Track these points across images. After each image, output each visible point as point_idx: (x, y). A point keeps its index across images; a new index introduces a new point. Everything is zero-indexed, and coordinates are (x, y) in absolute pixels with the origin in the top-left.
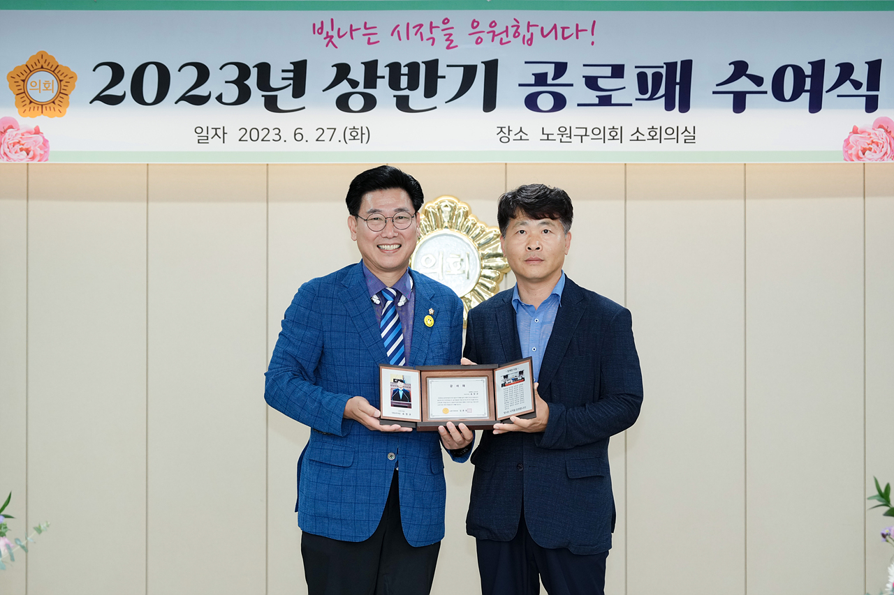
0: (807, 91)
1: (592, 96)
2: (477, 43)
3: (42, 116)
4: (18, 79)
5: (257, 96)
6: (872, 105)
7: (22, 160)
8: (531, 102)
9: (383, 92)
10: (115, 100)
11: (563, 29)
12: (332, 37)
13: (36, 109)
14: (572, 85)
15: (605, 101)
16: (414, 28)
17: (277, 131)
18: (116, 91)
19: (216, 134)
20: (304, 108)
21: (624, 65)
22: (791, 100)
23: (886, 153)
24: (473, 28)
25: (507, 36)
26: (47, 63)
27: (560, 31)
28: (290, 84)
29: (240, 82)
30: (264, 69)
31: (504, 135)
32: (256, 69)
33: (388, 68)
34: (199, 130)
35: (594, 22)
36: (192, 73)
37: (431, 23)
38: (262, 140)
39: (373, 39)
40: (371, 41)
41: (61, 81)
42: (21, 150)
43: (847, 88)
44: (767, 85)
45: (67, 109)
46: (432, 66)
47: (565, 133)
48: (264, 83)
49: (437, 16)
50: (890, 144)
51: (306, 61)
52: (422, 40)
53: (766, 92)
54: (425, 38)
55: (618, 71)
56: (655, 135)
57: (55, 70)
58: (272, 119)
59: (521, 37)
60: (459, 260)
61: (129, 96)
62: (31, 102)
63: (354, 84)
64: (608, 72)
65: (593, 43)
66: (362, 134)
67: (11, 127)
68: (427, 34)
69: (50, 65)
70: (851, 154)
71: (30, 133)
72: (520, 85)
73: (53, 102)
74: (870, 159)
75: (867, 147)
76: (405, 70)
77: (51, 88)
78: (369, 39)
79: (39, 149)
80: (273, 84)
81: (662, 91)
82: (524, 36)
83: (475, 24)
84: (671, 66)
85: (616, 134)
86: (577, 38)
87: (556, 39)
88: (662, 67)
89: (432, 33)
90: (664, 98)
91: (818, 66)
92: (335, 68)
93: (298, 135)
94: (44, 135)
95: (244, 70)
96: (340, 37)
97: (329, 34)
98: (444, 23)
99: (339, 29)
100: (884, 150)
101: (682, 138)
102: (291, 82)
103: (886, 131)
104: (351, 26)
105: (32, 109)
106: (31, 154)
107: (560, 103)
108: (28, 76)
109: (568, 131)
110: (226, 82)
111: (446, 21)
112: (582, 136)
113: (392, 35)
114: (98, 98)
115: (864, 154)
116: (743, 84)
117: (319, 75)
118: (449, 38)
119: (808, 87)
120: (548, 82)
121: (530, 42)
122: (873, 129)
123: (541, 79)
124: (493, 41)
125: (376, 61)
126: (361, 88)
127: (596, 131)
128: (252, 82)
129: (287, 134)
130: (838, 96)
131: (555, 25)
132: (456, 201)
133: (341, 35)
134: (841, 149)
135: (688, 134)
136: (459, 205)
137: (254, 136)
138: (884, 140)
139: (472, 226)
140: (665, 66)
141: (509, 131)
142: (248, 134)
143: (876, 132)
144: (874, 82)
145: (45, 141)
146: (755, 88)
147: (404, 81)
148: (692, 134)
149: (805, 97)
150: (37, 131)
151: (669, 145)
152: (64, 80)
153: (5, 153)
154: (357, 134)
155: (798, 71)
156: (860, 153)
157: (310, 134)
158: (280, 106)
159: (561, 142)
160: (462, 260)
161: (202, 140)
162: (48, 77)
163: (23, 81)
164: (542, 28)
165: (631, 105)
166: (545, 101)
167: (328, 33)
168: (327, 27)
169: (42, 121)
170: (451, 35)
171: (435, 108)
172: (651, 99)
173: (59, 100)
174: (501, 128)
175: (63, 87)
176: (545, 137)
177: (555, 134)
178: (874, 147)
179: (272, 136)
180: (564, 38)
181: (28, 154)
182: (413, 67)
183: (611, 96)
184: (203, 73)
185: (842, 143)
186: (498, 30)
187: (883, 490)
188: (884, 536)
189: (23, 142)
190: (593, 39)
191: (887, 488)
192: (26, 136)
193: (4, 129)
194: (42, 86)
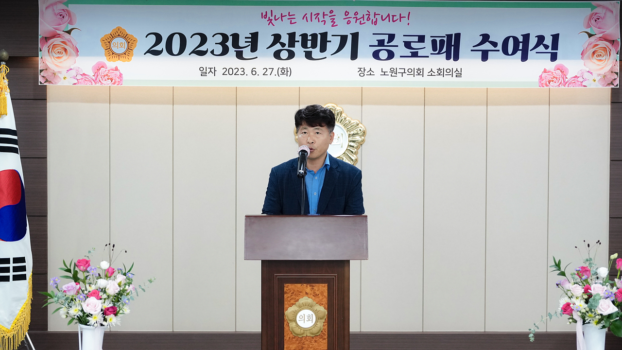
0: (520, 50)
1: (408, 52)
2: (348, 23)
3: (119, 61)
4: (106, 41)
5: (232, 50)
6: (554, 57)
7: (108, 84)
8: (376, 55)
9: (298, 49)
10: (157, 53)
11: (393, 16)
12: (272, 20)
13: (116, 57)
14: (397, 46)
15: (415, 55)
16: (315, 15)
17: (242, 70)
18: (158, 48)
19: (211, 71)
20: (257, 58)
21: (424, 36)
22: (512, 55)
23: (561, 83)
24: (346, 15)
25: (364, 20)
26: (121, 33)
27: (391, 17)
28: (250, 45)
29: (223, 44)
30: (236, 37)
31: (361, 72)
32: (231, 36)
33: (301, 37)
34: (202, 69)
35: (409, 13)
36: (198, 39)
37: (324, 12)
38: (235, 75)
39: (293, 21)
41: (129, 42)
42: (108, 79)
43: (541, 48)
44: (500, 47)
45: (132, 58)
46: (324, 35)
47: (393, 71)
48: (236, 44)
49: (327, 9)
50: (563, 78)
51: (258, 32)
53: (499, 51)
54: (320, 21)
55: (421, 39)
56: (440, 72)
57: (126, 37)
58: (240, 63)
59: (371, 20)
61: (165, 51)
62: (113, 54)
63: (283, 45)
64: (416, 39)
65: (408, 24)
66: (287, 71)
67: (103, 67)
68: (321, 19)
69: (123, 34)
70: (543, 84)
71: (112, 70)
72: (370, 46)
73: (125, 54)
74: (552, 86)
75: (551, 79)
76: (309, 38)
77: (123, 46)
78: (291, 21)
79: (117, 79)
80: (241, 45)
81: (444, 50)
82: (373, 20)
83: (347, 13)
84: (449, 37)
85: (420, 72)
86: (400, 21)
87: (389, 21)
88: (445, 37)
89: (324, 18)
90: (445, 53)
91: (526, 37)
92: (273, 36)
93: (253, 72)
94: (120, 71)
95: (225, 37)
96: (276, 20)
98: (330, 13)
99: (275, 16)
100: (560, 81)
101: (454, 74)
103: (561, 71)
104: (282, 14)
105: (114, 57)
106: (113, 81)
107: (391, 55)
108: (112, 40)
109: (395, 71)
110: (216, 44)
111: (331, 12)
112: (402, 73)
113: (303, 19)
114: (148, 52)
116: (487, 46)
117: (265, 40)
118: (333, 21)
119: (521, 48)
120: (385, 45)
121: (376, 23)
122: (555, 70)
123: (381, 43)
124: (356, 22)
125: (295, 33)
126: (286, 47)
127: (410, 71)
128: (229, 43)
129: (248, 71)
130: (537, 53)
131: (389, 14)
132: (335, 106)
134: (538, 81)
135: (458, 73)
136: (337, 108)
137: (231, 73)
138: (560, 76)
139: (344, 119)
141: (364, 70)
142: (227, 71)
143: (556, 72)
144: (555, 45)
145: (121, 75)
146: (493, 48)
147: (309, 44)
148: (460, 72)
149: (519, 53)
150: (116, 69)
151: (448, 78)
152: (131, 43)
153: (99, 81)
154: (284, 71)
155: (515, 39)
156: (548, 83)
157: (260, 71)
158: (244, 56)
159: (391, 76)
160: (339, 137)
161: (204, 74)
162: (123, 41)
163: (109, 42)
164: (382, 16)
166: (383, 55)
167: (269, 18)
168: (269, 15)
169: (120, 64)
170: (334, 19)
171: (326, 58)
172: (438, 53)
173: (128, 53)
174: (360, 68)
175: (130, 46)
176: (383, 73)
177: (389, 72)
178: (554, 79)
179: (240, 72)
180: (393, 21)
182: (314, 36)
183: (418, 52)
184: (204, 39)
185: (538, 77)
186: (358, 17)
187: (557, 263)
188: (557, 285)
189: (109, 75)
190: (408, 22)
191: (559, 261)
192: (111, 71)
193: (99, 68)
194: (119, 45)
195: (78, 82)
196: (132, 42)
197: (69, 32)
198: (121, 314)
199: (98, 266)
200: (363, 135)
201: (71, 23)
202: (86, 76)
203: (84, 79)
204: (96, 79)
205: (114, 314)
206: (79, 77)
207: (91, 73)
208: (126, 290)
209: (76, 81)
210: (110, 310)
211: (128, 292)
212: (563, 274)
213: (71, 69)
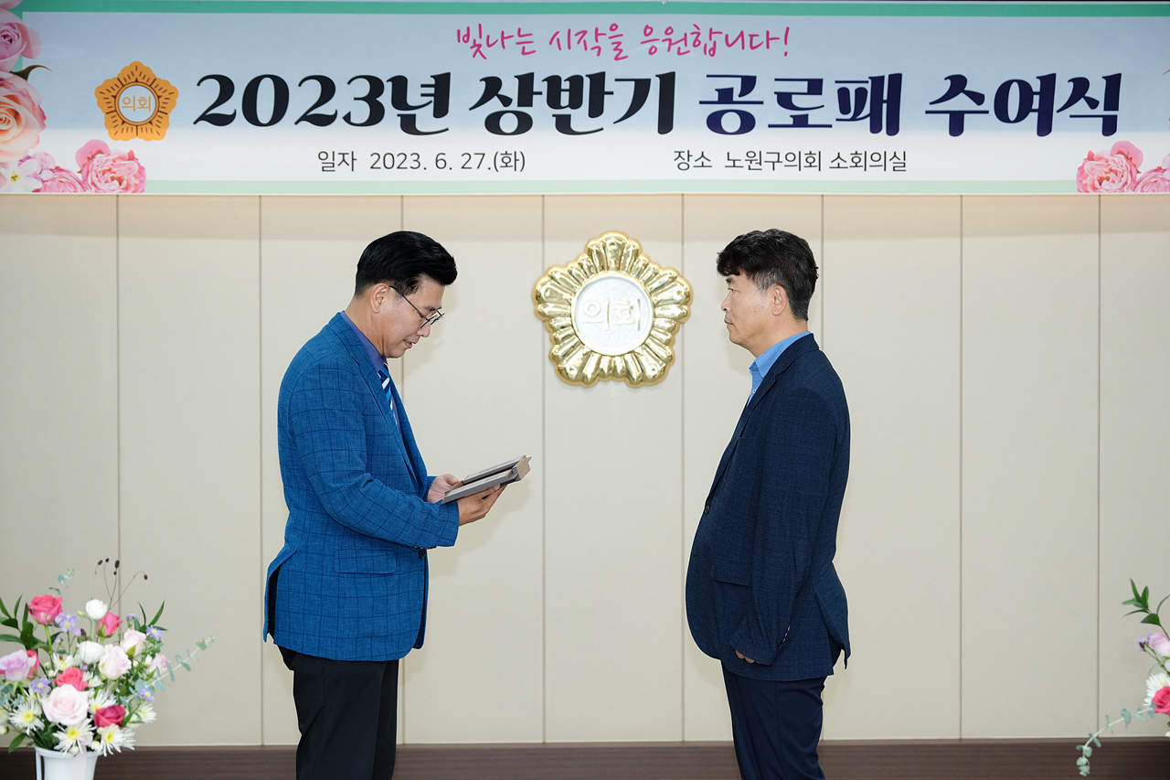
0: (1035, 110)
1: (786, 116)
2: (650, 53)
3: (137, 138)
4: (108, 95)
5: (392, 115)
6: (1110, 127)
7: (113, 191)
8: (714, 123)
9: (540, 109)
10: (223, 120)
11: (752, 36)
12: (480, 46)
13: (130, 130)
14: (762, 103)
15: (801, 122)
16: (576, 35)
17: (415, 157)
18: (224, 109)
19: (344, 160)
20: (447, 129)
21: (822, 80)
22: (1016, 121)
23: (1126, 183)
24: (646, 35)
25: (686, 45)
26: (142, 76)
27: (747, 39)
28: (431, 102)
29: (372, 99)
30: (400, 84)
31: (682, 161)
32: (390, 83)
33: (546, 83)
34: (323, 156)
35: (788, 29)
36: (315, 89)
37: (597, 29)
38: (398, 168)
39: (528, 48)
40: (526, 51)
41: (159, 97)
42: (113, 179)
43: (1081, 106)
44: (989, 104)
45: (167, 131)
46: (598, 80)
47: (754, 158)
48: (400, 100)
49: (603, 22)
50: (1131, 172)
51: (449, 74)
52: (586, 49)
53: (987, 112)
54: (589, 47)
55: (815, 87)
56: (858, 160)
57: (152, 84)
58: (409, 143)
59: (702, 46)
60: (629, 307)
61: (240, 116)
62: (124, 122)
63: (506, 101)
64: (804, 87)
65: (786, 54)
66: (516, 160)
67: (100, 152)
68: (591, 43)
69: (146, 79)
70: (1086, 185)
71: (122, 158)
72: (701, 103)
73: (150, 122)
74: (1107, 190)
75: (1105, 176)
76: (566, 85)
78: (524, 48)
79: (133, 178)
80: (411, 100)
81: (867, 110)
82: (706, 45)
83: (648, 31)
84: (877, 82)
85: (813, 160)
86: (768, 47)
87: (743, 48)
88: (867, 82)
89: (597, 41)
90: (869, 118)
91: (1048, 82)
92: (484, 83)
93: (440, 161)
94: (140, 161)
95: (376, 85)
96: (489, 46)
97: (477, 43)
98: (611, 29)
99: (488, 36)
100: (1124, 179)
101: (890, 165)
102: (432, 99)
103: (1127, 157)
104: (503, 33)
105: (125, 130)
106: (124, 183)
107: (747, 123)
108: (120, 92)
109: (757, 157)
110: (355, 99)
111: (614, 27)
112: (774, 163)
113: (551, 43)
114: (204, 117)
115: (1100, 184)
116: (961, 102)
117: (465, 91)
118: (617, 47)
119: (1036, 105)
120: (734, 100)
121: (713, 51)
122: (1112, 155)
123: (725, 96)
124: (669, 50)
125: (531, 75)
126: (514, 106)
127: (790, 157)
128: (386, 99)
129: (426, 160)
130: (1071, 116)
131: (742, 32)
133: (490, 43)
134: (1075, 178)
135: (898, 161)
136: (629, 242)
137: (389, 164)
138: (1124, 168)
140: (870, 81)
141: (689, 156)
142: (382, 161)
143: (1115, 159)
144: (1112, 99)
145: (141, 169)
146: (975, 107)
147: (565, 98)
148: (902, 160)
149: (1033, 118)
150: (131, 157)
151: (875, 174)
152: (164, 97)
153: (93, 183)
154: (510, 160)
155: (1024, 87)
156: (1097, 183)
157: (455, 160)
158: (419, 127)
159: (749, 169)
160: (632, 308)
161: (327, 167)
162: (144, 92)
163: (115, 97)
164: (727, 36)
165: (830, 126)
166: (731, 122)
167: (475, 41)
168: (474, 34)
170: (619, 43)
171: (602, 129)
172: (853, 119)
173: (157, 121)
174: (679, 153)
175: (161, 105)
176: (731, 163)
177: (743, 160)
178: (1112, 175)
179: (410, 162)
180: (752, 48)
181: (120, 184)
182: (576, 81)
183: (807, 115)
184: (328, 89)
185: (1076, 171)
186: (674, 37)
187: (1141, 595)
188: (1142, 645)
189: (114, 170)
190: (785, 48)
191: (1146, 591)
192: (118, 162)
193: (91, 154)
194: (137, 103)
195: (45, 186)
196: (166, 95)
197: (24, 74)
198: (134, 722)
199: (80, 613)
200: (686, 303)
201: (27, 53)
202: (63, 173)
203: (57, 180)
204: (85, 180)
205: (118, 724)
206: (47, 175)
207: (73, 167)
208: (146, 667)
209: (39, 185)
210: (109, 714)
211: (150, 670)
212: (1153, 619)
213: (29, 158)
